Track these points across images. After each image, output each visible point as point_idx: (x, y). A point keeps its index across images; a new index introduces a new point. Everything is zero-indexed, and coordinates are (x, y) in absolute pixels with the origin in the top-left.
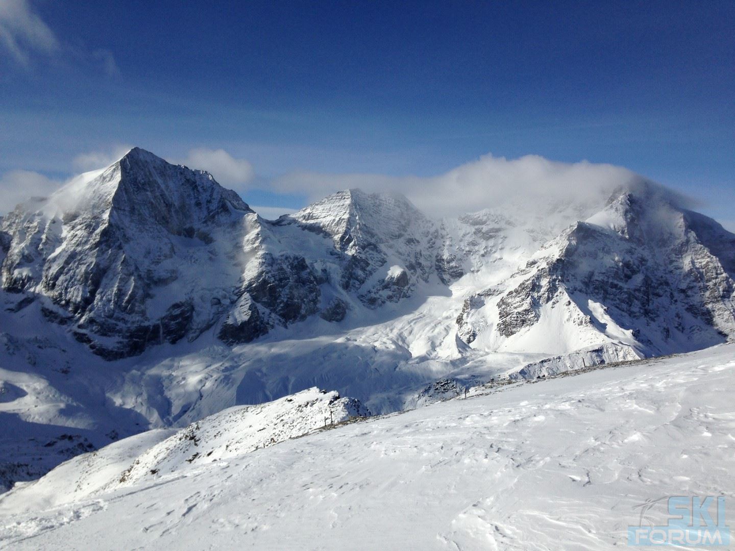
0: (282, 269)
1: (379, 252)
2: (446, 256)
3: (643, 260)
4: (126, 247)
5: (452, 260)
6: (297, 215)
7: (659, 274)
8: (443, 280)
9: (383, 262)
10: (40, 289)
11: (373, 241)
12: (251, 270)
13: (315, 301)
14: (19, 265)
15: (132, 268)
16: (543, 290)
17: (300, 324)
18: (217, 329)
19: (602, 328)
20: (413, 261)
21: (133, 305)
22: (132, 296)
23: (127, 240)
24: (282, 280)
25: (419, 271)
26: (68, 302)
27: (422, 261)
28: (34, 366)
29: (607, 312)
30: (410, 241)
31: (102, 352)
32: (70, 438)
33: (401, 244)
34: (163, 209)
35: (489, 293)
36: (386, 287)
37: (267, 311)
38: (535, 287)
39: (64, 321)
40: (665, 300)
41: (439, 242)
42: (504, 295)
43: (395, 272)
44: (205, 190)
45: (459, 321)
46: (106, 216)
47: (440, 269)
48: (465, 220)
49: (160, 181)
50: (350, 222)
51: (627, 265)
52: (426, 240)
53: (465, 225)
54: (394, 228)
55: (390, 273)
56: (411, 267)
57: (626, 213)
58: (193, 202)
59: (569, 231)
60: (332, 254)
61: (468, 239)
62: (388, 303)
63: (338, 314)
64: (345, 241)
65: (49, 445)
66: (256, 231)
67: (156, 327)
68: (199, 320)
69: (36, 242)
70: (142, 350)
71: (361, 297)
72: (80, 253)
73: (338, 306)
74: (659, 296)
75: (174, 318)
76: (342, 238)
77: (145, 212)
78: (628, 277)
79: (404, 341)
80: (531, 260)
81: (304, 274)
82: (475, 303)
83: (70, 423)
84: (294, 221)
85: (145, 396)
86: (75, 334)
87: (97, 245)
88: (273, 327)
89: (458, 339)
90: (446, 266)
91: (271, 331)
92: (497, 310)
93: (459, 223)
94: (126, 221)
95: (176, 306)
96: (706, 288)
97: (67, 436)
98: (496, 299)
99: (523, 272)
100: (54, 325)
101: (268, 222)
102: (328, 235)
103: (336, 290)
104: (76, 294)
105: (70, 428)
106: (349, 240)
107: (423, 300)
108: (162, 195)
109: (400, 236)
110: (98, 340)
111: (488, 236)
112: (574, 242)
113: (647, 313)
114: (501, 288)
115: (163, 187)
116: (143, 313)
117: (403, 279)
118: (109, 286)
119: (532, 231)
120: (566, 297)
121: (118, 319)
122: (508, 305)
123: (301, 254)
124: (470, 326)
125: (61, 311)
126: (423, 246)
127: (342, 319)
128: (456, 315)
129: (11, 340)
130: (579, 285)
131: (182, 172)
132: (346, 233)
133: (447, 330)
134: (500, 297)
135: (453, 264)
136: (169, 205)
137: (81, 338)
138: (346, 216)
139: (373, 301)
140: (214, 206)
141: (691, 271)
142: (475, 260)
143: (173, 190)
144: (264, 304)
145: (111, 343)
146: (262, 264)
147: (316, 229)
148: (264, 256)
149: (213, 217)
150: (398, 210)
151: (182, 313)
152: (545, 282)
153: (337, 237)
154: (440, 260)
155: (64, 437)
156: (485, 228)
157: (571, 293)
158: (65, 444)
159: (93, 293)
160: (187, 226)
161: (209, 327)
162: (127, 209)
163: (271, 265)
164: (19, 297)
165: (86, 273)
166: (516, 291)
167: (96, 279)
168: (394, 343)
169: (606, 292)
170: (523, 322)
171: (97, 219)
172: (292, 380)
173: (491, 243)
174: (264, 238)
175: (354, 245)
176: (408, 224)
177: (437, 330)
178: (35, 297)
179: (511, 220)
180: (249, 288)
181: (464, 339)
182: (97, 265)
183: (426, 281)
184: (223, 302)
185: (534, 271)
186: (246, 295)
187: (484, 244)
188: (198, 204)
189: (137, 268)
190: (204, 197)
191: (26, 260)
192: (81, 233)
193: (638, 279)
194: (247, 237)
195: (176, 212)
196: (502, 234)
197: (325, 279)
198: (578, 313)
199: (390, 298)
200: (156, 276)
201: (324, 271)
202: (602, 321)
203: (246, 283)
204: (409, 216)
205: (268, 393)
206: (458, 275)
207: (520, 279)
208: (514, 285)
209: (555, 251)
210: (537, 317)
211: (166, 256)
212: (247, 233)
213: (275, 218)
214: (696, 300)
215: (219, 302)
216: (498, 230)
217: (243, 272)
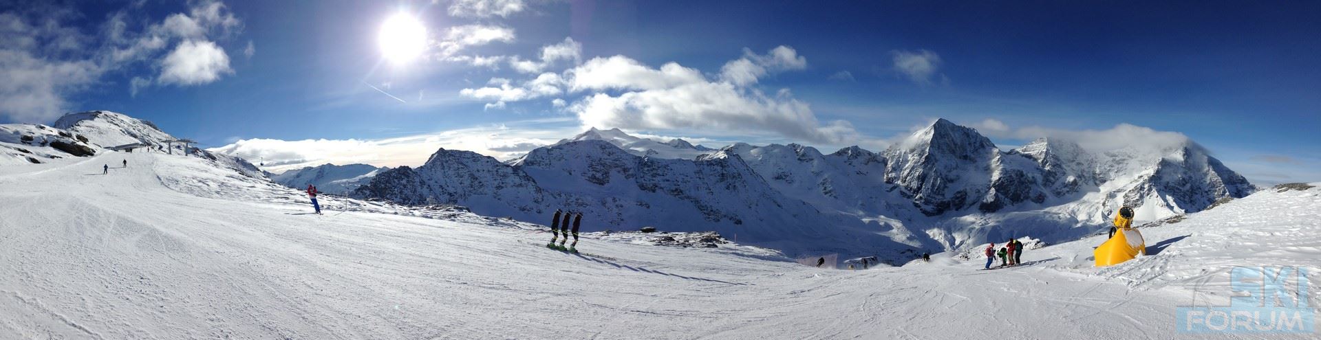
0: (1011, 176)
1: (1062, 168)
2: (1098, 171)
3: (1190, 177)
4: (936, 164)
5: (1101, 174)
6: (1019, 150)
7: (1197, 184)
8: (1096, 184)
9: (1064, 174)
10: (899, 182)
11: (1059, 163)
12: (996, 176)
13: (1028, 193)
14: (891, 172)
15: (939, 174)
16: (1145, 190)
17: (1020, 204)
18: (978, 204)
19: (1172, 208)
20: (1080, 173)
21: (939, 192)
22: (939, 187)
23: (936, 161)
24: (1011, 181)
25: (1083, 179)
26: (911, 189)
27: (1085, 174)
28: (897, 216)
29: (1175, 201)
30: (1079, 164)
31: (925, 212)
32: (911, 251)
33: (1073, 165)
34: (953, 146)
35: (1119, 191)
36: (1065, 187)
37: (1003, 197)
38: (1142, 188)
39: (909, 197)
40: (1199, 196)
41: (1093, 165)
42: (1127, 192)
43: (1071, 179)
44: (973, 137)
45: (1104, 204)
46: (927, 150)
47: (1094, 178)
48: (1107, 154)
49: (951, 133)
50: (1047, 153)
51: (1184, 179)
52: (1086, 164)
53: (1107, 157)
54: (1070, 157)
55: (1068, 179)
56: (1079, 177)
57: (1184, 155)
58: (967, 143)
59: (1158, 162)
60: (1037, 169)
61: (1109, 163)
62: (1066, 194)
63: (1040, 199)
64: (1044, 163)
65: (902, 253)
66: (998, 157)
67: (949, 202)
68: (969, 200)
69: (897, 162)
70: (942, 213)
71: (1053, 191)
72: (916, 167)
73: (1040, 195)
74: (1197, 194)
75: (958, 198)
76: (1043, 161)
77: (945, 148)
78: (1184, 185)
79: (1075, 214)
80: (1140, 175)
81: (1022, 179)
82: (1112, 196)
83: (912, 244)
84: (1018, 152)
85: (943, 234)
86: (914, 203)
87: (923, 163)
88: (1006, 205)
89: (1103, 214)
90: (1098, 177)
91: (1005, 207)
92: (1123, 200)
93: (1104, 156)
94: (936, 152)
95: (959, 192)
96: (1216, 191)
97: (911, 250)
98: (1123, 194)
99: (1136, 181)
100: (905, 199)
101: (1004, 153)
102: (1036, 160)
103: (1040, 187)
104: (914, 185)
105: (912, 247)
106: (1047, 162)
107: (1085, 194)
108: (953, 140)
109: (1073, 161)
110: (924, 207)
111: (1118, 163)
112: (1160, 167)
113: (1191, 201)
114: (1125, 189)
115: (953, 136)
116: (943, 195)
117: (1075, 183)
118: (929, 182)
119: (1141, 161)
120: (1156, 194)
121: (932, 197)
122: (1128, 197)
123: (1021, 169)
124: (1109, 207)
125: (908, 193)
126: (1085, 166)
127: (1043, 202)
128: (1102, 202)
129: (888, 204)
130: (1162, 188)
131: (962, 129)
132: (1045, 159)
133: (1097, 209)
134: (1125, 193)
135: (1101, 176)
136: (955, 145)
137: (916, 205)
138: (1045, 150)
139: (1058, 194)
140: (977, 145)
141: (1210, 183)
142: (1112, 174)
143: (958, 138)
144: (1002, 194)
145: (929, 208)
146: (1001, 174)
147: (1029, 157)
148: (1002, 170)
149: (977, 150)
150: (1072, 148)
151: (961, 196)
152: (1146, 186)
153: (1040, 161)
154: (1094, 173)
155: (909, 250)
156: (1117, 159)
157: (1158, 192)
158: (909, 253)
159: (921, 185)
160: (964, 154)
161: (974, 203)
162: (937, 146)
163: (1005, 174)
164: (891, 186)
165: (919, 176)
166: (1133, 190)
167: (922, 178)
168: (1070, 215)
169: (1174, 191)
170: (1136, 205)
171: (923, 151)
172: (1016, 232)
173: (1121, 166)
174: (1002, 161)
175: (1049, 165)
176: (1078, 155)
177: (1092, 209)
178: (897, 186)
179: (1131, 155)
180: (994, 186)
181: (1106, 214)
182: (923, 172)
183: (1087, 184)
184: (981, 191)
185: (1141, 181)
186: (993, 189)
187: (1117, 166)
188: (970, 144)
189: (941, 174)
190: (972, 140)
191: (894, 169)
192: (917, 158)
193: (1188, 186)
194: (993, 160)
195: (959, 148)
196: (1126, 162)
197: (1034, 182)
198: (1161, 201)
199: (1068, 192)
200: (949, 177)
201: (1033, 177)
202: (1172, 205)
203: (993, 183)
204: (1077, 152)
205: (1003, 238)
206: (1104, 181)
207: (1135, 184)
208: (1132, 187)
209: (1151, 171)
210: (1142, 203)
211: (954, 169)
212: (993, 158)
213: (1008, 151)
214: (1211, 196)
215: (979, 191)
216: (1124, 160)
217: (991, 177)
